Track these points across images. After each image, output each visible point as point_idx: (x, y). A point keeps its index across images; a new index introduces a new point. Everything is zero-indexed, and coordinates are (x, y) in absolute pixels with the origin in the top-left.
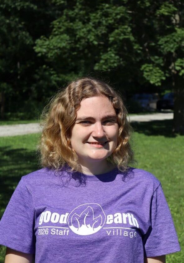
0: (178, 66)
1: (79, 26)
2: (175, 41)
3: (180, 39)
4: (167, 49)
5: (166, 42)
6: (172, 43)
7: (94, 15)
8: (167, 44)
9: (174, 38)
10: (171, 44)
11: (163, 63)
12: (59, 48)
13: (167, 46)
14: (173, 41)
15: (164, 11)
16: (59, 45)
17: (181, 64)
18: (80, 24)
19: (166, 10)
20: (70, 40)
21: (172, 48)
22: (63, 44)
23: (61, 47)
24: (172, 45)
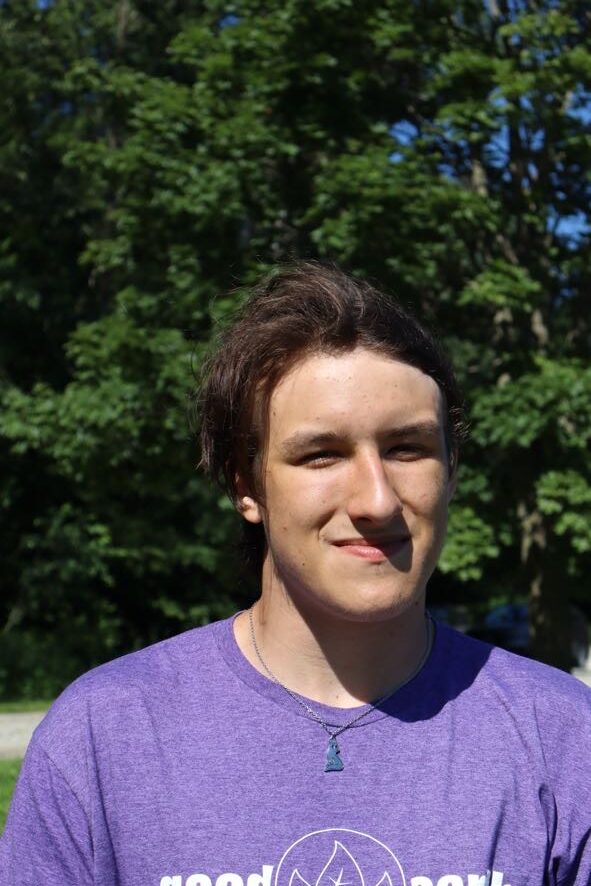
0: (549, 498)
1: (170, 343)
2: (532, 404)
3: (550, 395)
4: (504, 433)
5: (497, 409)
6: (522, 411)
7: (225, 304)
8: (503, 415)
9: (532, 393)
10: (516, 417)
11: (487, 489)
12: (94, 429)
13: (503, 422)
14: (526, 406)
15: (490, 291)
16: (93, 416)
17: (561, 492)
18: (175, 336)
19: (498, 288)
20: (135, 398)
21: (523, 431)
22: (110, 414)
23: (102, 423)
24: (521, 421)
